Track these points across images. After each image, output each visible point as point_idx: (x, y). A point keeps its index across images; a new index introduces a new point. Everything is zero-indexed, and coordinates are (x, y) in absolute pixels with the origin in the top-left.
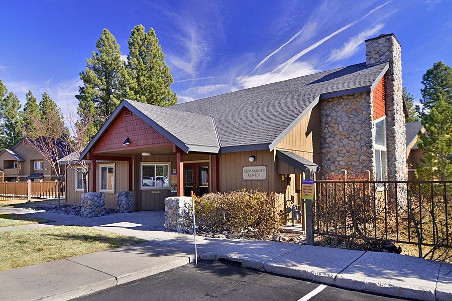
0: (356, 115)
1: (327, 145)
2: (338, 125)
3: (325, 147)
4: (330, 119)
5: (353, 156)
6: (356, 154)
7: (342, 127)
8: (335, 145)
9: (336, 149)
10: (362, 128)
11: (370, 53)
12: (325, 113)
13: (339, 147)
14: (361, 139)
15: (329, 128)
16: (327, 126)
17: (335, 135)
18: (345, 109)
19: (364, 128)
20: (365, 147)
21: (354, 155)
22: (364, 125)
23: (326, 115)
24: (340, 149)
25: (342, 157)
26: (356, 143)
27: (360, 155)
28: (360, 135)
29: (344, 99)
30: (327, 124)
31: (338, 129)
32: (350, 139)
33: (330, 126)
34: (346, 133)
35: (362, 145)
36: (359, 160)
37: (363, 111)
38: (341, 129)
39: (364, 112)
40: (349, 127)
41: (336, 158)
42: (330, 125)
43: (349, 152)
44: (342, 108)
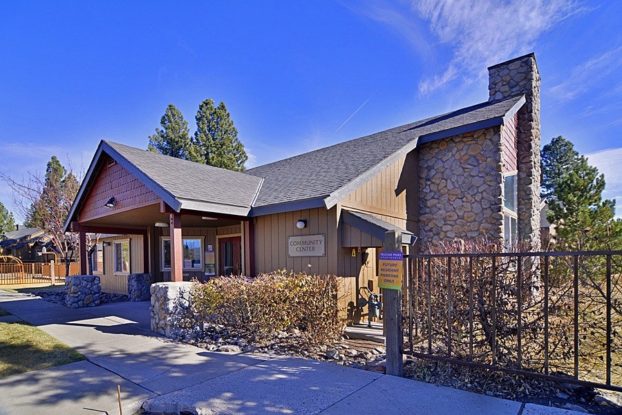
0: (476, 164)
1: (428, 210)
2: (446, 180)
3: (425, 213)
4: (433, 172)
5: (469, 224)
6: (475, 220)
7: (453, 183)
8: (440, 209)
9: (441, 215)
10: (484, 183)
11: (495, 85)
12: (426, 165)
13: (447, 212)
14: (483, 198)
15: (432, 186)
16: (429, 183)
17: (442, 195)
18: (457, 156)
19: (489, 183)
20: (489, 210)
21: (470, 222)
22: (488, 178)
23: (427, 168)
24: (448, 214)
25: (451, 225)
26: (475, 205)
27: (481, 223)
28: (482, 193)
29: (456, 143)
30: (429, 180)
31: (446, 186)
32: (464, 199)
33: (433, 183)
34: (459, 192)
35: (484, 206)
36: (478, 230)
37: (487, 158)
38: (450, 186)
39: (489, 160)
40: (464, 182)
41: (441, 227)
42: (433, 181)
43: (463, 218)
44: (453, 155)
